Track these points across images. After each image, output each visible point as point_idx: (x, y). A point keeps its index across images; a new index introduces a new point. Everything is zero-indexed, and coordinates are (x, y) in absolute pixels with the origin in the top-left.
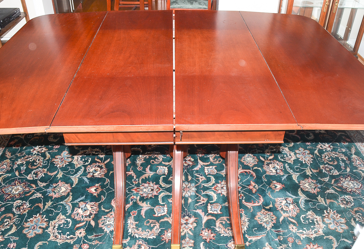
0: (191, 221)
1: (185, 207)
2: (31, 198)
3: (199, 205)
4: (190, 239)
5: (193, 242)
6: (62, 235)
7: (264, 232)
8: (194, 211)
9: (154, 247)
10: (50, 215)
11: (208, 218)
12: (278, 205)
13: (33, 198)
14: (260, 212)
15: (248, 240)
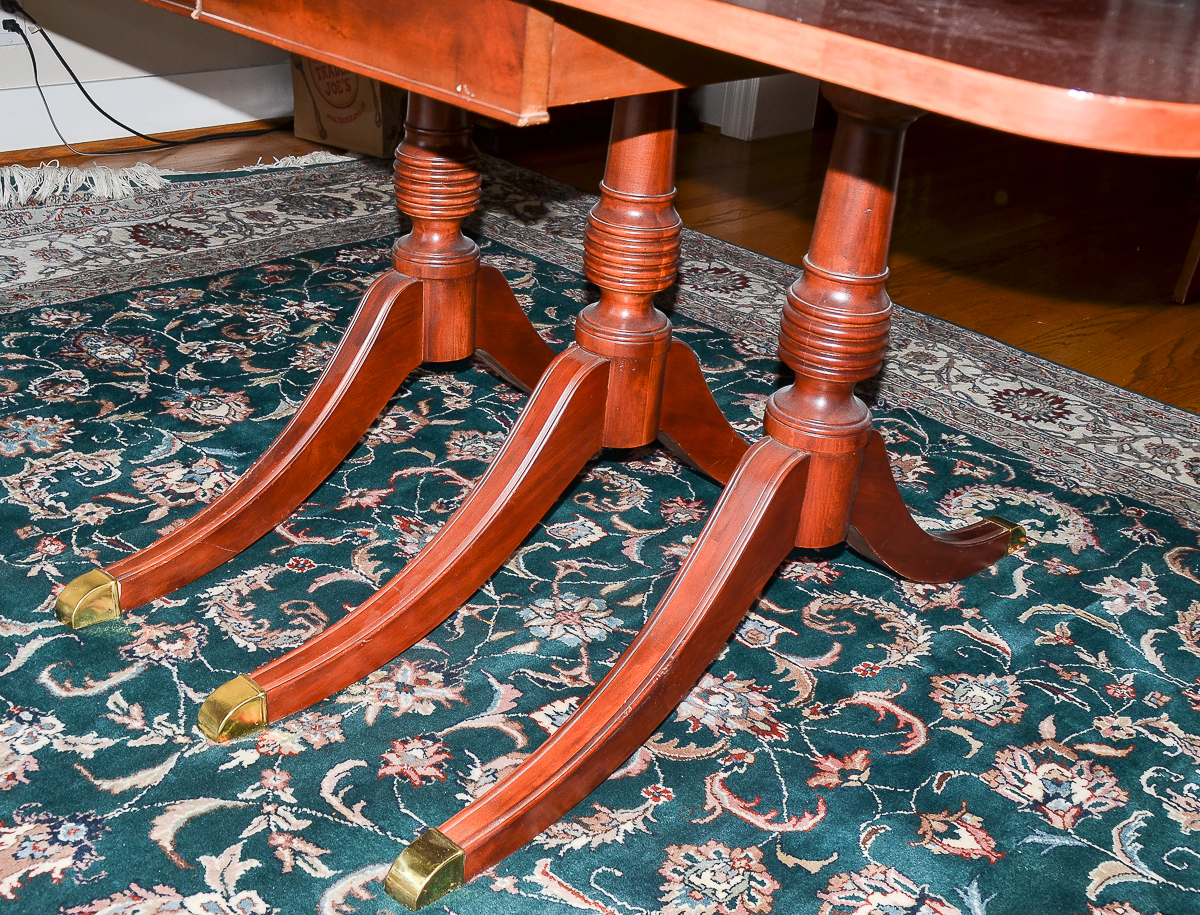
0: (430, 694)
1: (476, 651)
2: (114, 384)
3: (538, 680)
4: (342, 725)
5: (336, 736)
6: (44, 490)
7: (634, 904)
8: (492, 680)
9: (208, 666)
10: (94, 438)
11: (501, 726)
12: (849, 886)
13: (118, 386)
14: (732, 849)
15: (528, 878)
